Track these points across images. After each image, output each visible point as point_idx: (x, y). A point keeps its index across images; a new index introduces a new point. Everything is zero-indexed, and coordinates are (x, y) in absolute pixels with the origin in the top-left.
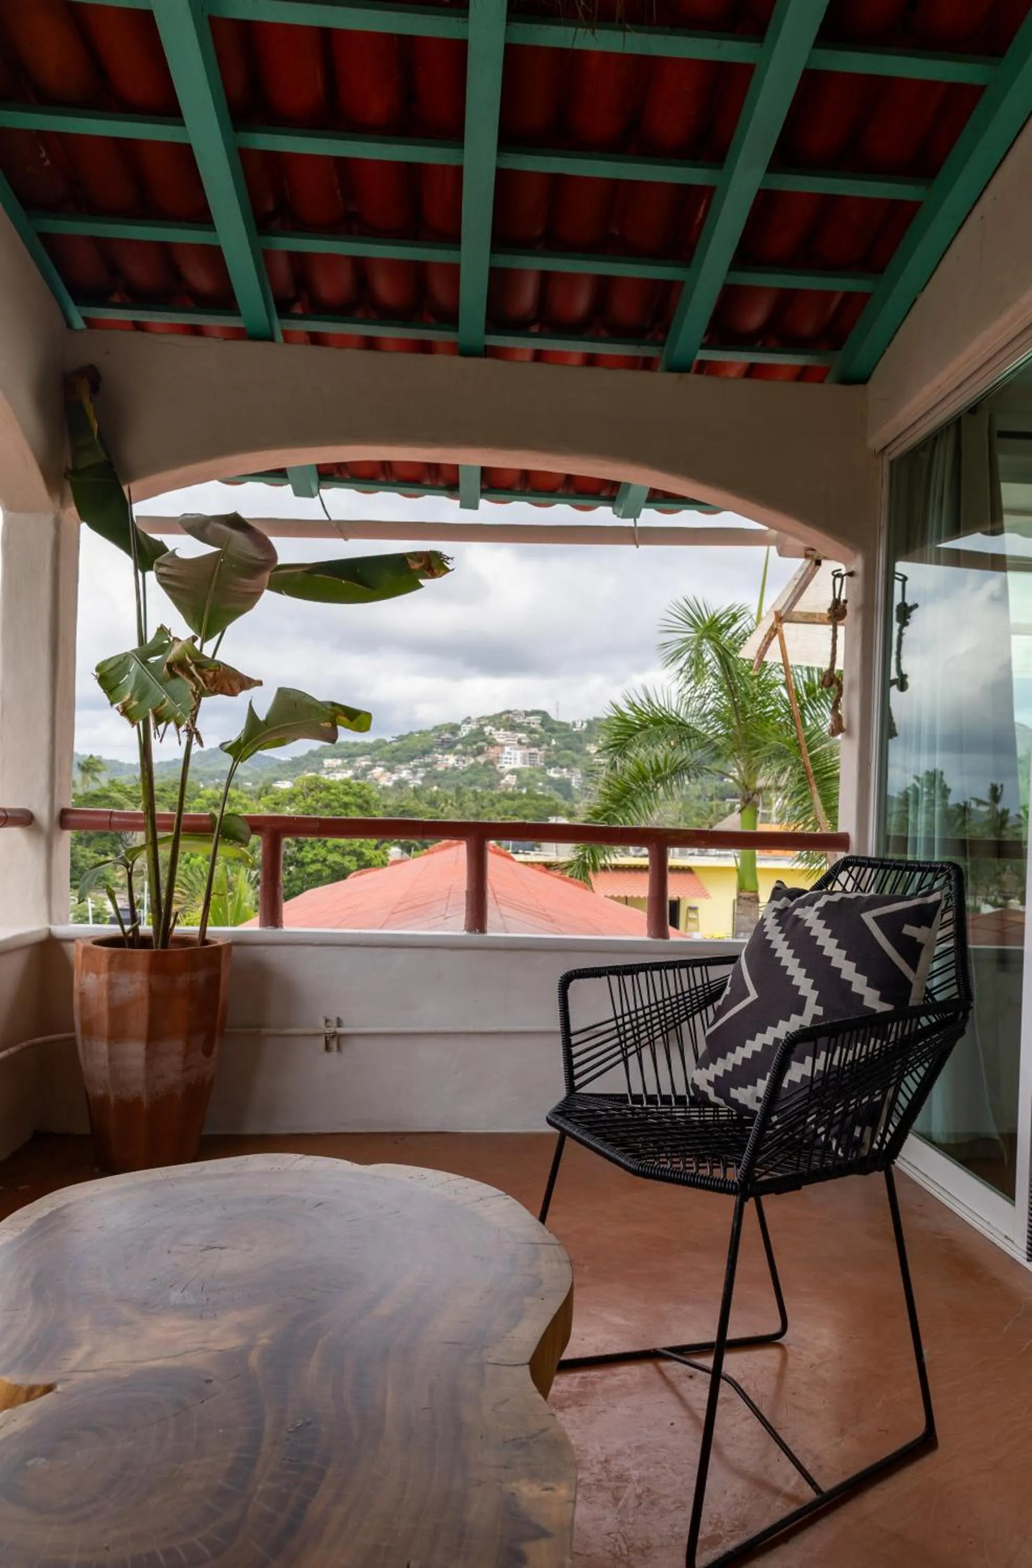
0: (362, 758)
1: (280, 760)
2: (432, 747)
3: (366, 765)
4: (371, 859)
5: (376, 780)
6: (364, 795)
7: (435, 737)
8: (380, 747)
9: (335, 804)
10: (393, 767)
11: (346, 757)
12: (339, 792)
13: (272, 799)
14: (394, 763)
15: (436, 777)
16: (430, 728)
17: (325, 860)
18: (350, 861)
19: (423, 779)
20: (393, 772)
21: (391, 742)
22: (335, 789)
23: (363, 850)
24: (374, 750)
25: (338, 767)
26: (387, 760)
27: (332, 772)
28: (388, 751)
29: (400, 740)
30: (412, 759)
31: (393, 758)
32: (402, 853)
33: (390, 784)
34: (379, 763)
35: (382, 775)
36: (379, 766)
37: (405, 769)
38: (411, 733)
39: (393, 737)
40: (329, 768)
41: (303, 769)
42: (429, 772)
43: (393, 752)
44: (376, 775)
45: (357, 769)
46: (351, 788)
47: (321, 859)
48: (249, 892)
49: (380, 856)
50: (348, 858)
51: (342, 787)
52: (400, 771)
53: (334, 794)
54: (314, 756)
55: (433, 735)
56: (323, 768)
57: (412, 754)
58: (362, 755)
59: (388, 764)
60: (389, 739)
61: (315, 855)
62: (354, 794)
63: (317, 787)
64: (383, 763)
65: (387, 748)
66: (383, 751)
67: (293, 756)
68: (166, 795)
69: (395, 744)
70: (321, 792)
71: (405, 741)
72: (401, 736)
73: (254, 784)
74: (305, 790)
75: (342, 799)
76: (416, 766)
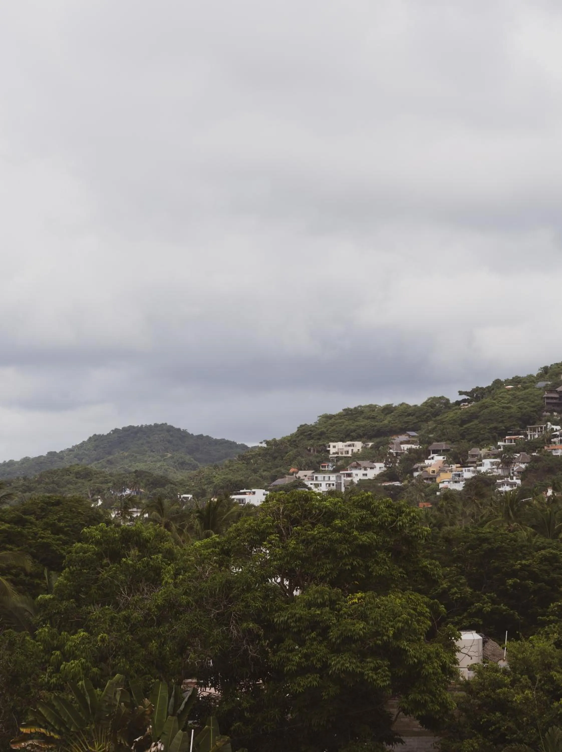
0: (403, 438)
1: (244, 447)
2: (541, 409)
3: (410, 450)
4: (420, 662)
5: (432, 479)
6: (402, 528)
7: (545, 388)
8: (436, 414)
9: (343, 549)
10: (465, 454)
11: (370, 438)
12: (350, 524)
13: (215, 545)
14: (464, 444)
15: (550, 470)
16: (535, 372)
17: (326, 666)
18: (375, 669)
19: (523, 475)
20: (464, 465)
21: (458, 403)
22: (342, 518)
23: (404, 644)
24: (426, 421)
25: (356, 456)
26: (452, 440)
27: (343, 468)
28: (453, 422)
29: (477, 399)
30: (502, 435)
31: (463, 436)
32: (484, 642)
33: (459, 487)
34: (435, 445)
35: (442, 470)
36: (435, 452)
37: (487, 456)
38: (498, 383)
39: (461, 393)
40: (338, 459)
41: (290, 463)
42: (536, 460)
43: (463, 422)
44: (430, 470)
45: (394, 458)
46: (374, 514)
47: (319, 666)
48: (175, 733)
49: (438, 655)
50: (371, 662)
51: (356, 514)
52: (479, 461)
53: (340, 530)
54: (310, 437)
55: (541, 384)
56: (328, 460)
57: (502, 426)
58: (402, 431)
59: (453, 447)
60: (454, 398)
61: (306, 656)
62: (381, 526)
63: (307, 514)
64: (443, 445)
65: (451, 415)
66: (442, 423)
67: (270, 439)
68: (25, 531)
69: (466, 406)
70: (314, 525)
71: (487, 400)
72: (477, 389)
73: (196, 496)
74: (282, 523)
75: (356, 538)
76: (507, 449)
